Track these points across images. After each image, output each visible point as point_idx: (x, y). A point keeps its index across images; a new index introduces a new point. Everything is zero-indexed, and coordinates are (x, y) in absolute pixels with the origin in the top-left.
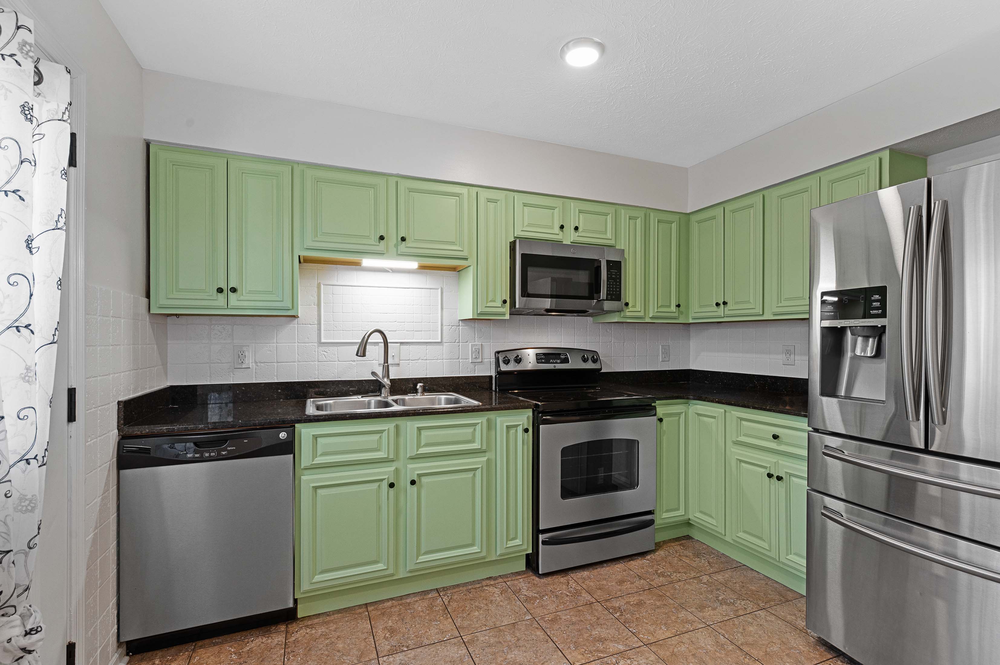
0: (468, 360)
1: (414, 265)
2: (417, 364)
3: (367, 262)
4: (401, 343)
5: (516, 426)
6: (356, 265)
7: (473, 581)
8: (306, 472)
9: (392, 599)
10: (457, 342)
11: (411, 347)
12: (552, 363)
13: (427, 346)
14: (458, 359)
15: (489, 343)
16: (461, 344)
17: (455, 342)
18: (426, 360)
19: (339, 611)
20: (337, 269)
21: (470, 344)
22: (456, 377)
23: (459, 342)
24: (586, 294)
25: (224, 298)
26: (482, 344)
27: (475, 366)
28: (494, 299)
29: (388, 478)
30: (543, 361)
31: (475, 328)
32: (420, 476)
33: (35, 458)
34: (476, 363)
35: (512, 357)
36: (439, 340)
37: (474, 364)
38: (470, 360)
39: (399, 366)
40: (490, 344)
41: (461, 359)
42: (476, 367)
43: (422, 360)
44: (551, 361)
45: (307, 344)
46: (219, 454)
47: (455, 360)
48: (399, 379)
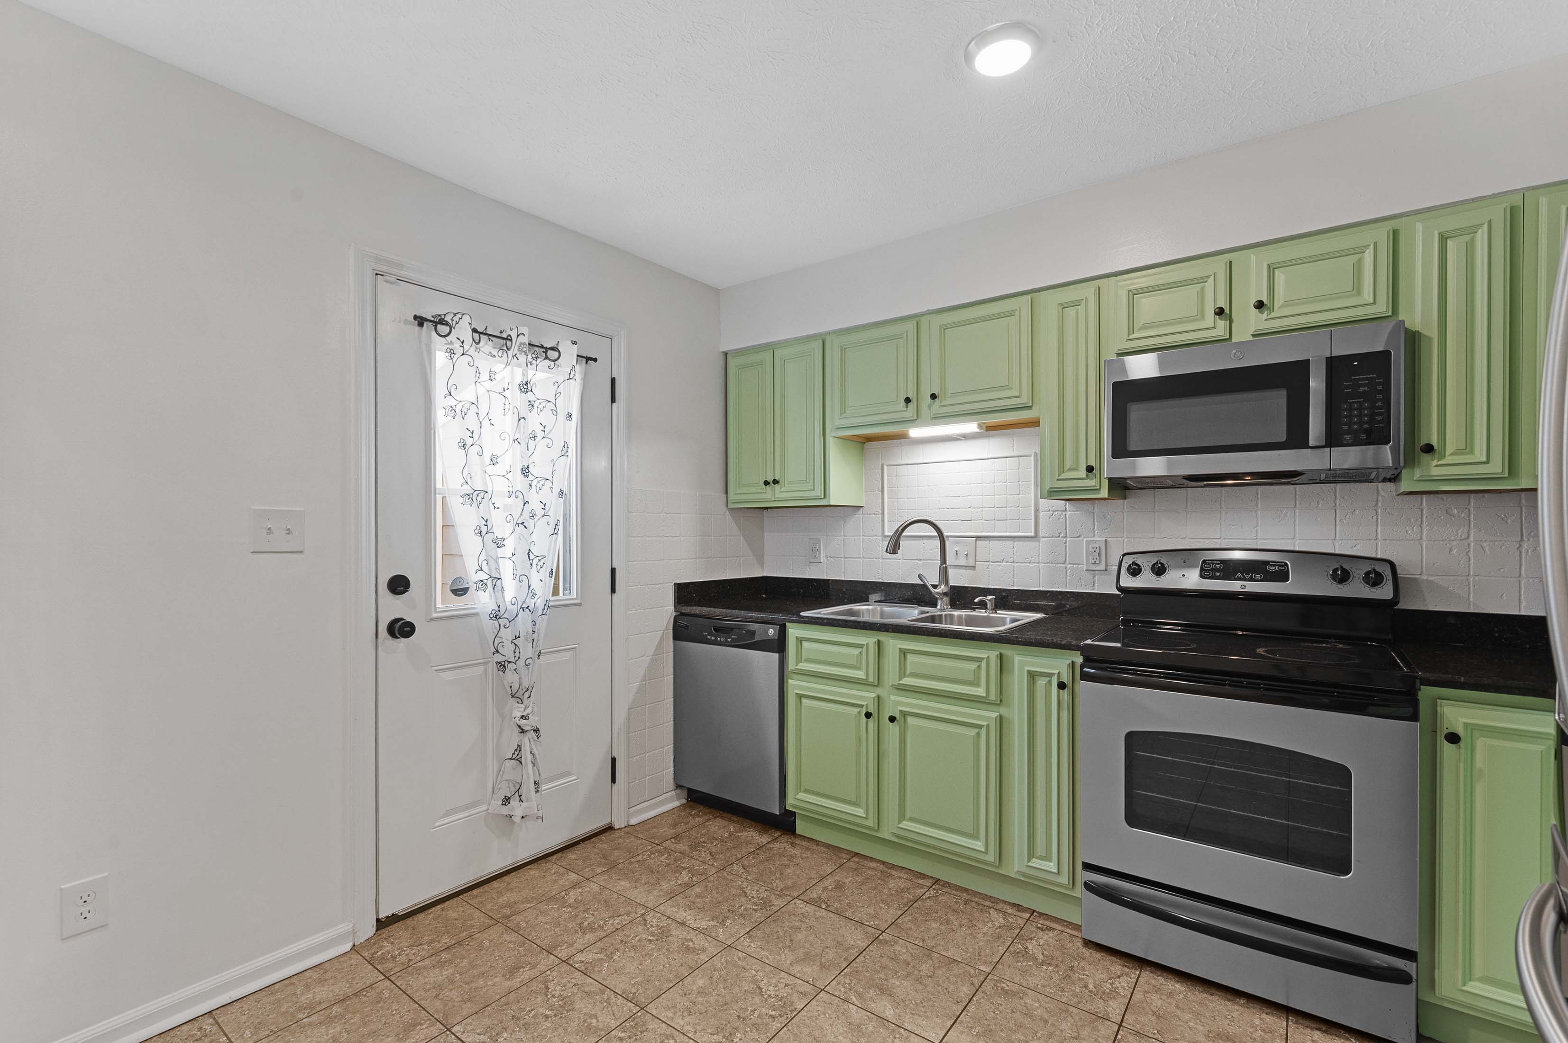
0: (1080, 566)
1: (972, 427)
2: (1000, 568)
3: (915, 433)
4: (978, 537)
5: (1050, 675)
6: (902, 436)
7: (990, 897)
8: (795, 676)
9: (884, 863)
10: (1062, 537)
11: (993, 543)
12: (1239, 579)
13: (1014, 542)
14: (1064, 563)
15: (1121, 539)
16: (1068, 539)
17: (1059, 537)
18: (1013, 562)
19: (828, 846)
20: (901, 444)
21: (1085, 539)
22: (1057, 591)
23: (1066, 537)
24: (1282, 437)
25: (772, 490)
26: (1106, 540)
27: (1095, 576)
28: (1074, 466)
29: (867, 705)
30: (1218, 574)
31: (1094, 513)
32: (904, 714)
33: (527, 608)
34: (1097, 572)
35: (1146, 563)
36: (1032, 534)
37: (1092, 572)
38: (1085, 566)
39: (975, 570)
40: (1123, 540)
41: (1070, 564)
42: (1096, 578)
43: (1007, 562)
44: (1239, 575)
45: (871, 538)
46: (726, 641)
47: (1059, 565)
48: (972, 588)
